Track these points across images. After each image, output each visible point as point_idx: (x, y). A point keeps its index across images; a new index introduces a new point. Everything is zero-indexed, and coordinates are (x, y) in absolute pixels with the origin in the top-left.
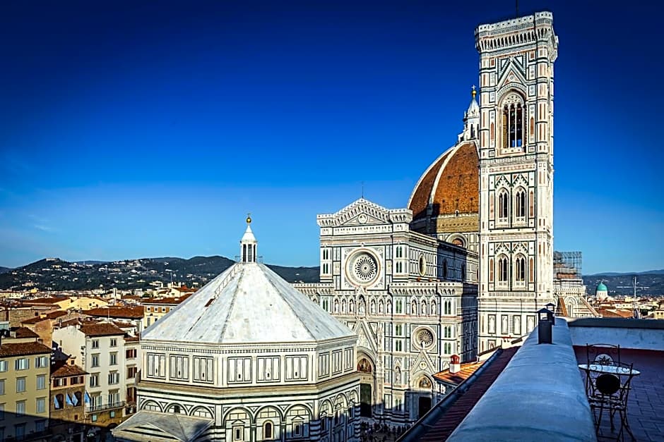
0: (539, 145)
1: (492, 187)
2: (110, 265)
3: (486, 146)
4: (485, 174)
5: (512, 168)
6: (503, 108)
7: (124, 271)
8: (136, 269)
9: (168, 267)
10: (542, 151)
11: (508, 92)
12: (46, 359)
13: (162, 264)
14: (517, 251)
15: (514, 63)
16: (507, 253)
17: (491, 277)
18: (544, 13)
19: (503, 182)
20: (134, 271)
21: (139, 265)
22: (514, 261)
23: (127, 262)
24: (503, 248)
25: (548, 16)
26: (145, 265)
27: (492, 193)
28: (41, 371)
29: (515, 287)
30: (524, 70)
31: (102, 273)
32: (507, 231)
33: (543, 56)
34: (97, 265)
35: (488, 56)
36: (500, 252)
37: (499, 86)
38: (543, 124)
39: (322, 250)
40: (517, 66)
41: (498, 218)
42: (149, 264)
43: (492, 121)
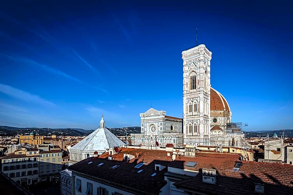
0: (200, 88)
1: (187, 103)
2: (120, 129)
3: (185, 90)
4: (185, 98)
5: (193, 96)
6: (190, 77)
7: (123, 131)
8: (126, 130)
9: (135, 129)
10: (201, 90)
11: (192, 72)
12: (61, 154)
13: (134, 129)
14: (194, 123)
15: (193, 62)
16: (191, 123)
17: (187, 131)
18: (201, 45)
19: (190, 101)
20: (126, 131)
21: (127, 129)
22: (194, 126)
23: (124, 128)
24: (190, 122)
25: (203, 46)
26: (129, 129)
27: (187, 104)
28: (59, 157)
29: (194, 135)
30: (196, 64)
31: (117, 131)
32: (191, 117)
33: (202, 59)
34: (116, 129)
35: (185, 61)
36: (189, 123)
37: (189, 70)
38: (201, 81)
39: (141, 124)
40: (194, 63)
41: (189, 112)
42: (130, 128)
43: (187, 82)
